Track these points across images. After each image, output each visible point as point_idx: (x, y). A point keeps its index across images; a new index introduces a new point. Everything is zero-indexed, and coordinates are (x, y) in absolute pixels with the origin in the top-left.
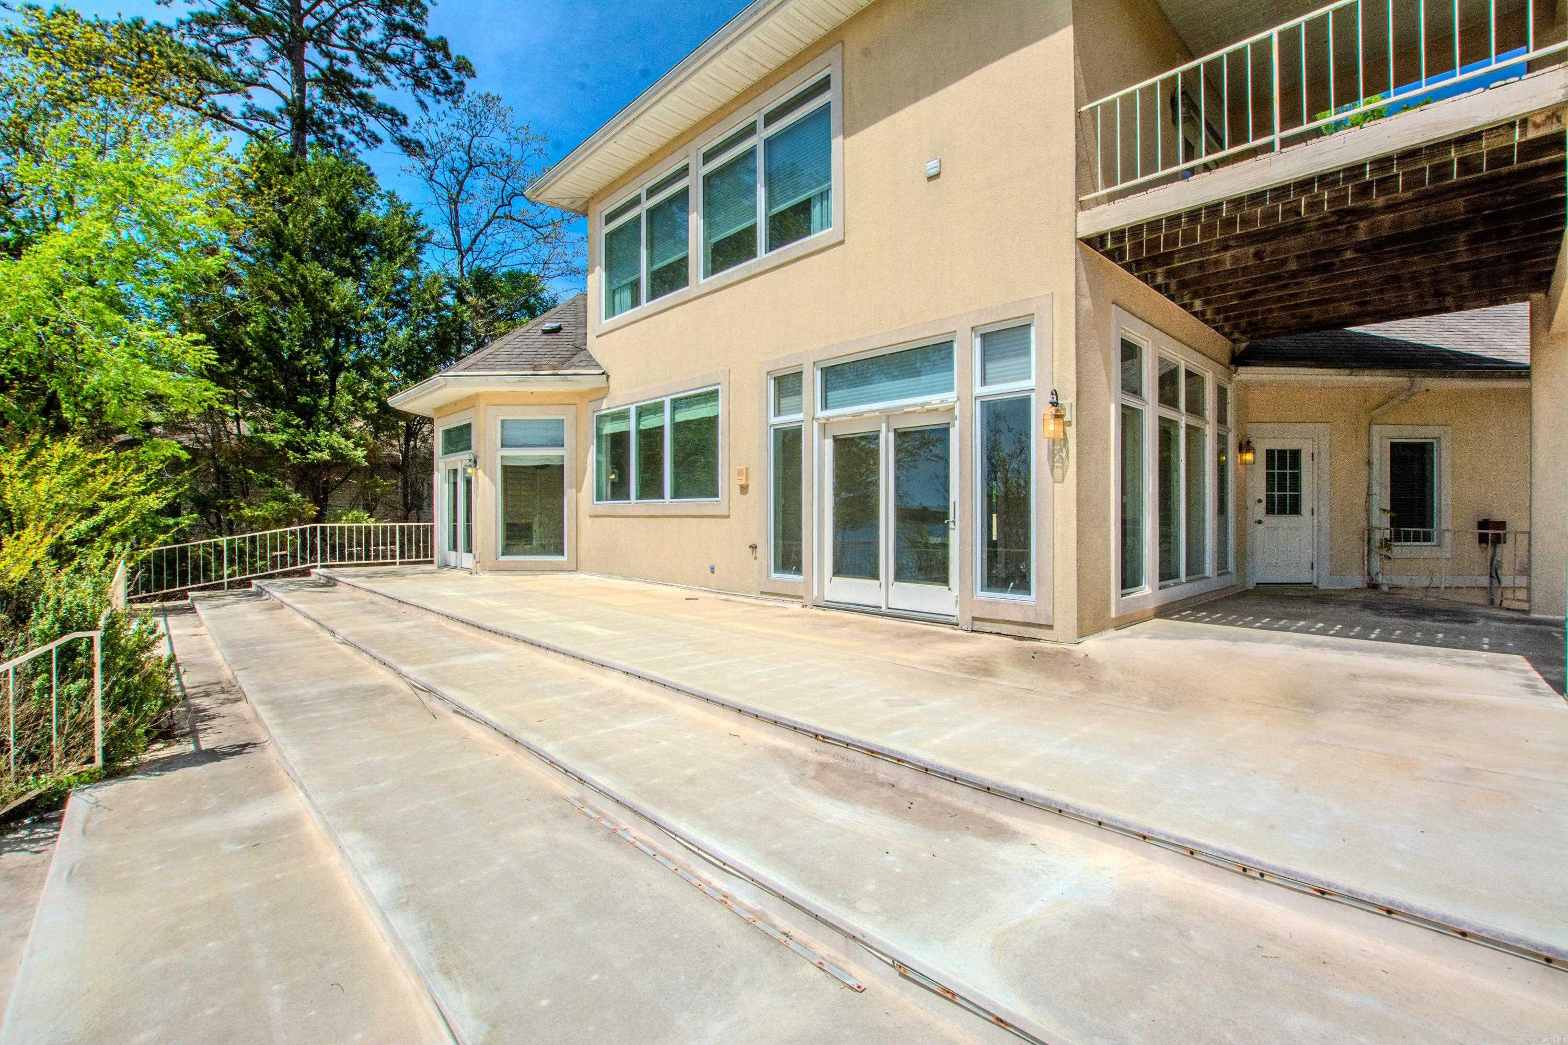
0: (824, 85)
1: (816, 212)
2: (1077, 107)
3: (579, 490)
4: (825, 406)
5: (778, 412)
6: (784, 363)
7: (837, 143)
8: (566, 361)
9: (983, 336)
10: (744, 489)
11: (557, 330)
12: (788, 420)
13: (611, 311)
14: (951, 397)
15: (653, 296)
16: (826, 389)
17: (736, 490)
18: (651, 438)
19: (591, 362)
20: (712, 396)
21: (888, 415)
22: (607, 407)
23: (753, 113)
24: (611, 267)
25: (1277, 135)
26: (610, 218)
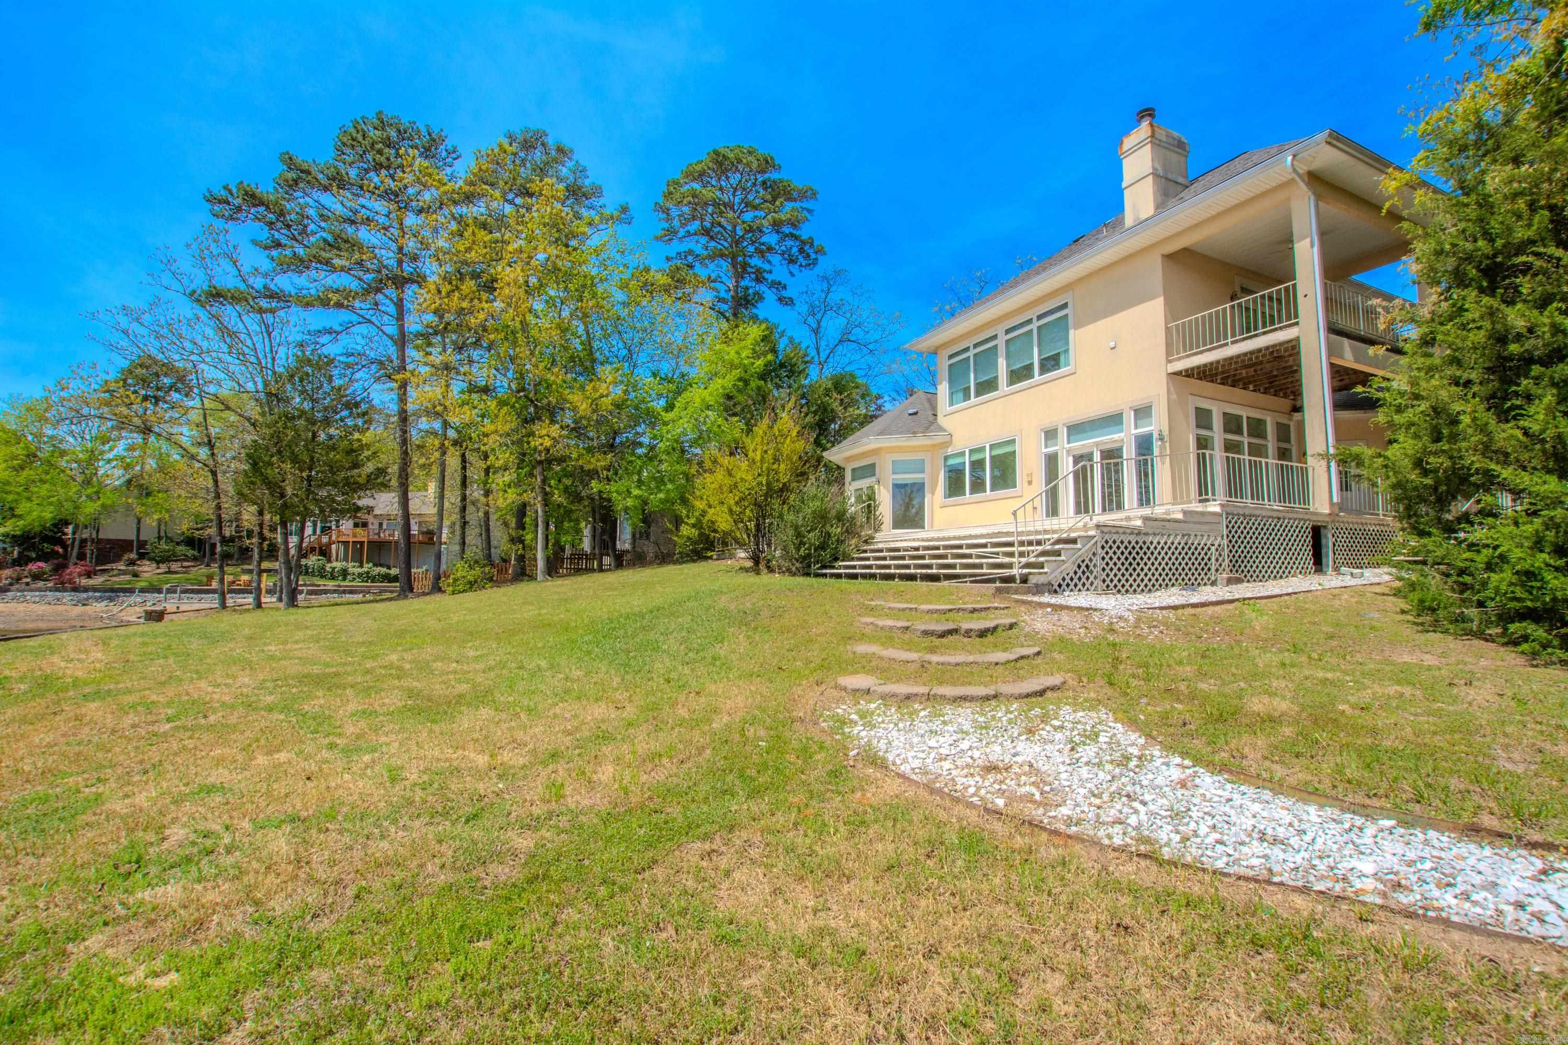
0: (1065, 306)
1: (1062, 358)
2: (1166, 324)
3: (933, 494)
4: (1069, 442)
5: (1046, 447)
6: (1047, 424)
7: (1071, 332)
8: (927, 429)
9: (1135, 411)
10: (1030, 483)
11: (916, 413)
12: (1051, 449)
13: (951, 404)
14: (1122, 435)
15: (978, 394)
16: (1068, 436)
17: (1026, 484)
18: (978, 465)
19: (941, 429)
20: (1013, 441)
21: (1097, 444)
22: (950, 451)
23: (1032, 314)
24: (951, 381)
25: (1229, 340)
26: (951, 357)
